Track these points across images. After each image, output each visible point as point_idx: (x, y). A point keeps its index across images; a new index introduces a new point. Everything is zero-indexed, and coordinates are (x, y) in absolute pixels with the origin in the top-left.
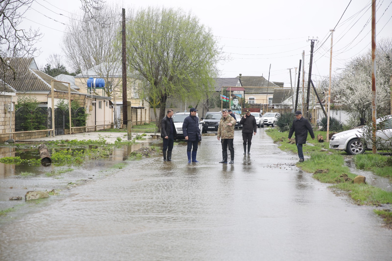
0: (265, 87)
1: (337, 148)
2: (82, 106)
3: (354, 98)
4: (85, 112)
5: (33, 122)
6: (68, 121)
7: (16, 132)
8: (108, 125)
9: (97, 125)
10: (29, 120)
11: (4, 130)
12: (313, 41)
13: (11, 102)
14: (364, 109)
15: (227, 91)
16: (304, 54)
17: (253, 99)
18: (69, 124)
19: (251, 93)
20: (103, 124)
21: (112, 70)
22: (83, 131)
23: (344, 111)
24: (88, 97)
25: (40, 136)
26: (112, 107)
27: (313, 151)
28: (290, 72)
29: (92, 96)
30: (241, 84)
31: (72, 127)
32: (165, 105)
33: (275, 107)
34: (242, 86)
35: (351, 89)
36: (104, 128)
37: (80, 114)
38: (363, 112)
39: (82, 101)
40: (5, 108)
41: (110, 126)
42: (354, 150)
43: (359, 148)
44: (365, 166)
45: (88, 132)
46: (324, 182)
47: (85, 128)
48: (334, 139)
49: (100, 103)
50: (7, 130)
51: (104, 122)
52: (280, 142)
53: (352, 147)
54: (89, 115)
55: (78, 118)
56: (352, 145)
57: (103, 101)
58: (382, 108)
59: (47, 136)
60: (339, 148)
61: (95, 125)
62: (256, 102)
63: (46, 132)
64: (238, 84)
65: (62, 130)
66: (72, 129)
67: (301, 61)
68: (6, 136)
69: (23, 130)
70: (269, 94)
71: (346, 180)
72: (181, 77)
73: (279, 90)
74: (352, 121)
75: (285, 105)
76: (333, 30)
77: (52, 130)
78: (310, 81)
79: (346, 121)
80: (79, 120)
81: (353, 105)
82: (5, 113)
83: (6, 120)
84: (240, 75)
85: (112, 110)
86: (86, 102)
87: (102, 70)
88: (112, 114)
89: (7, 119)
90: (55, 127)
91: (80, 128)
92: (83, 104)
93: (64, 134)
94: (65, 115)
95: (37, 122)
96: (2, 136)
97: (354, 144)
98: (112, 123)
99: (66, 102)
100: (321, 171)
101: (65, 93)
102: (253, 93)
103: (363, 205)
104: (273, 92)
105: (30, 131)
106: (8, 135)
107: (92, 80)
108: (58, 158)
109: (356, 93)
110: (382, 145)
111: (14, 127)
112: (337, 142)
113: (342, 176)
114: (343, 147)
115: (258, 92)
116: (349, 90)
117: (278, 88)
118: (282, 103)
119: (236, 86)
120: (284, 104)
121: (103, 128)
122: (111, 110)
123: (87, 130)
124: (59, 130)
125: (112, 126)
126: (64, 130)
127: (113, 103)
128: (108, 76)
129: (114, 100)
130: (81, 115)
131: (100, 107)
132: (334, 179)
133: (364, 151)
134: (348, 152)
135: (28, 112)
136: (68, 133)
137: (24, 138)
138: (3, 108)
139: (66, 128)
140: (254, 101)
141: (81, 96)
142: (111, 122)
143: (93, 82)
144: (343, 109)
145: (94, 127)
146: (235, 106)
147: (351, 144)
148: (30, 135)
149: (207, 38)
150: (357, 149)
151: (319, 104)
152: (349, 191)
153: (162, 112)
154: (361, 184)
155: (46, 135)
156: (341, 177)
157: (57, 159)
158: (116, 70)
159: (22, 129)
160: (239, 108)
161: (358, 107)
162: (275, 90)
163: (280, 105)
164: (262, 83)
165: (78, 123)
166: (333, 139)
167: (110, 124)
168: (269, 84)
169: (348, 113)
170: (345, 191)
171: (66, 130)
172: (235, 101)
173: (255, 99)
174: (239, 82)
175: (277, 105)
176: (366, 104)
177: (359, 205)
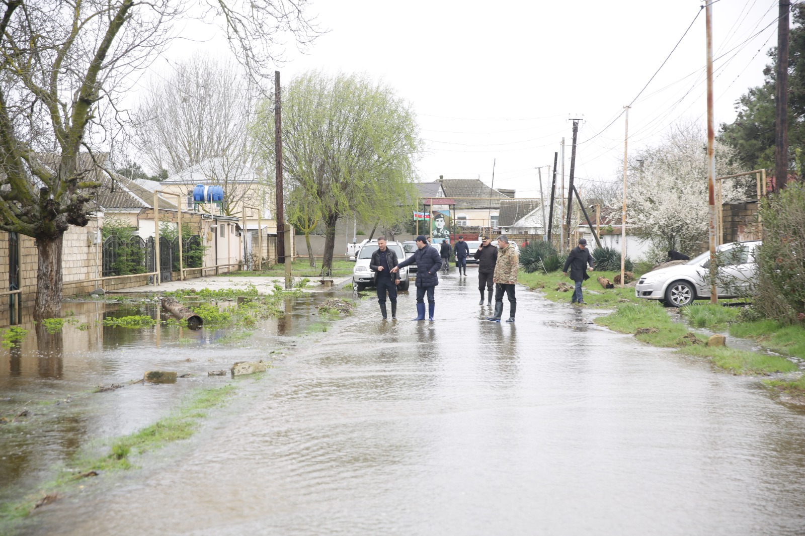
0: (484, 197)
1: (649, 297)
2: (196, 233)
3: (658, 216)
4: (201, 242)
5: (128, 261)
6: (178, 259)
7: (103, 278)
8: (233, 265)
9: (218, 264)
10: (122, 258)
11: (87, 274)
12: (576, 121)
13: (97, 227)
14: (674, 234)
15: (425, 205)
16: (564, 143)
17: (464, 218)
18: (179, 265)
19: (461, 209)
20: (227, 263)
21: (234, 172)
22: (198, 276)
23: (635, 238)
24: (206, 217)
25: (137, 284)
26: (240, 234)
27: (606, 301)
28: (540, 172)
29: (212, 217)
30: (445, 194)
31: (183, 268)
32: (334, 230)
33: (503, 232)
34: (446, 196)
35: (652, 201)
36: (229, 271)
37: (194, 246)
38: (671, 239)
39: (196, 225)
40: (88, 237)
41: (237, 267)
42: (676, 299)
43: (685, 295)
44: (707, 322)
45: (206, 276)
46: (659, 346)
47: (201, 270)
48: (644, 283)
49: (222, 227)
50: (91, 274)
51: (229, 260)
52: (541, 289)
53: (674, 294)
54: (209, 248)
55: (191, 253)
56: (674, 291)
57: (226, 224)
58: (702, 232)
59: (147, 284)
60: (653, 296)
61: (217, 264)
62: (469, 223)
63: (145, 277)
64: (440, 194)
65: (168, 274)
66: (184, 271)
67: (556, 154)
68: (90, 283)
69: (114, 274)
70: (492, 210)
71: (694, 343)
72: (361, 184)
73: (510, 203)
74: (654, 253)
75: (520, 228)
76: (628, 107)
77: (157, 273)
78: (572, 188)
79: (644, 253)
80: (192, 257)
81: (657, 227)
82: (89, 246)
83: (90, 258)
84: (441, 177)
85: (240, 239)
86: (203, 227)
87: (217, 171)
88: (240, 247)
89: (91, 256)
90: (161, 269)
91: (194, 270)
92: (198, 229)
93: (172, 281)
94: (172, 248)
95: (134, 261)
96: (85, 284)
97: (677, 289)
98: (240, 262)
99: (172, 226)
100: (647, 331)
101: (166, 211)
102: (463, 207)
103: (740, 375)
104: (499, 205)
105: (126, 276)
106: (93, 283)
107: (202, 188)
108: (211, 317)
109: (660, 207)
110: (737, 288)
111: (101, 269)
112: (649, 287)
113: (687, 337)
114: (659, 294)
115: (474, 206)
116: (648, 203)
117: (507, 199)
118: (516, 224)
119: (437, 197)
120: (518, 226)
121: (226, 270)
122: (238, 238)
123: (204, 274)
124: (164, 274)
125: (240, 266)
126: (171, 274)
127: (242, 228)
128: (227, 182)
129: (244, 223)
130: (196, 249)
131: (222, 235)
132: (675, 341)
133: (692, 301)
134: (666, 302)
135: (119, 244)
136: (177, 278)
137: (116, 287)
138: (86, 238)
139: (173, 271)
140: (465, 222)
141: (194, 216)
142: (238, 260)
143: (203, 192)
144: (634, 234)
145: (215, 268)
146: (438, 230)
147: (671, 289)
148: (123, 282)
149: (406, 118)
150: (682, 298)
151: (588, 226)
152: (706, 357)
153: (329, 241)
154: (721, 346)
155: (145, 282)
156: (685, 337)
157: (210, 319)
158: (239, 170)
159: (111, 272)
160: (445, 233)
161: (664, 231)
162: (502, 203)
163: (512, 227)
164: (479, 191)
165: (190, 262)
166: (641, 283)
167: (237, 263)
168: (492, 193)
169: (641, 240)
170: (699, 357)
171: (174, 274)
172: (440, 222)
173: (467, 218)
174: (440, 190)
175: (506, 228)
176: (677, 225)
177: (735, 375)
